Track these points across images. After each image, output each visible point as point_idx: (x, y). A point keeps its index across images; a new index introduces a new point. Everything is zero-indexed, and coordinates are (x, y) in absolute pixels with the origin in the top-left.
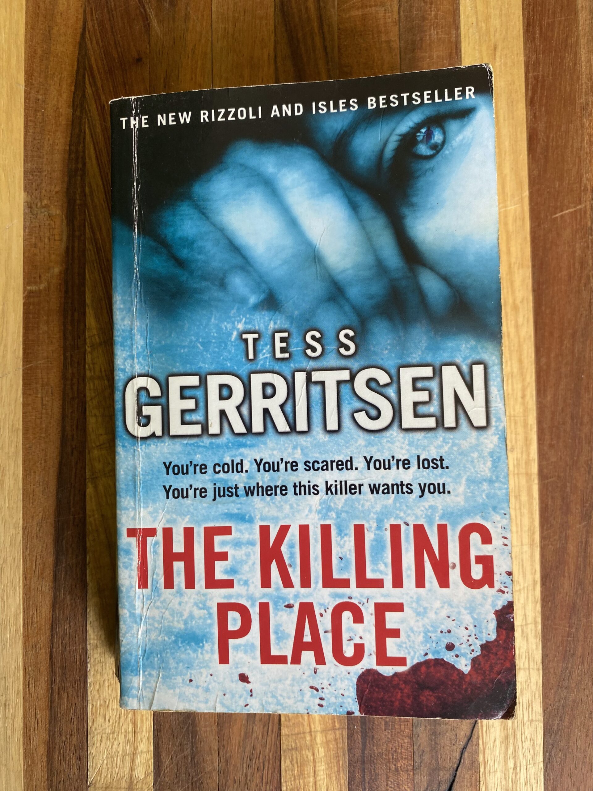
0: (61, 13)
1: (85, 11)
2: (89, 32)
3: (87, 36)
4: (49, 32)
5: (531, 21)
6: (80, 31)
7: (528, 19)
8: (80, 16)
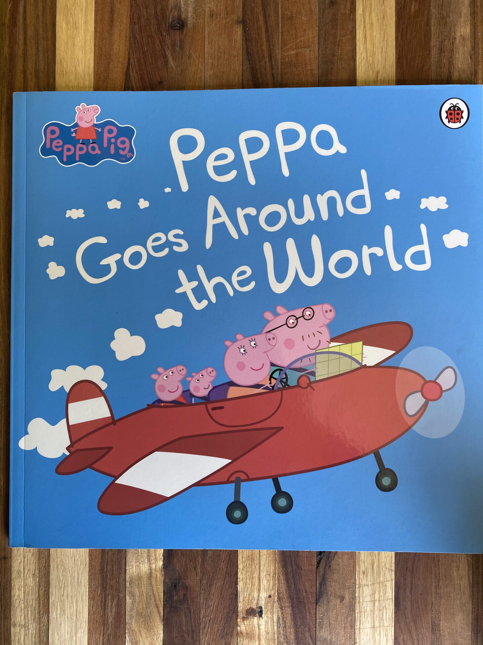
0: (115, 54)
1: (129, 53)
2: (131, 66)
3: (131, 68)
4: (108, 65)
5: (401, 56)
6: (126, 65)
7: (399, 54)
8: (126, 56)
